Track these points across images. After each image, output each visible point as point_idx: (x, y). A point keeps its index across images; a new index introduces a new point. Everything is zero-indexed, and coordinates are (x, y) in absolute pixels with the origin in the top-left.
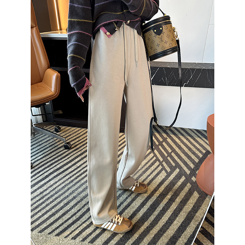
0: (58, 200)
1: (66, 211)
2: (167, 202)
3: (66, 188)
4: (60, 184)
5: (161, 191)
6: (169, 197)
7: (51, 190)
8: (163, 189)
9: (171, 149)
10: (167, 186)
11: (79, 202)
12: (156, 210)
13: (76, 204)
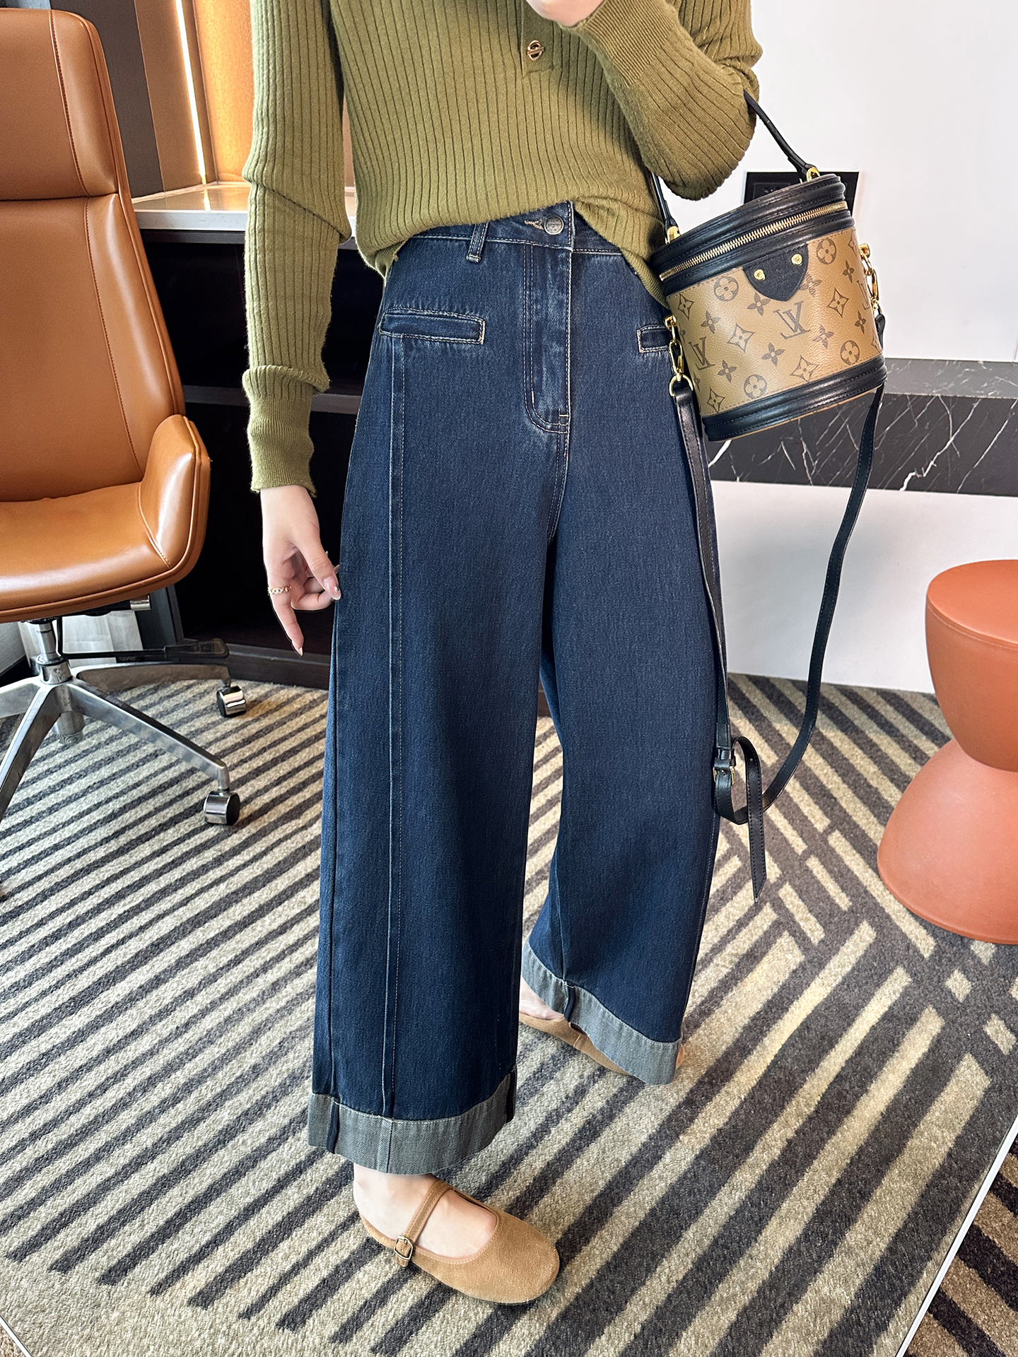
2: (809, 1119)
4: (213, 1006)
7: (165, 1033)
9: (826, 813)
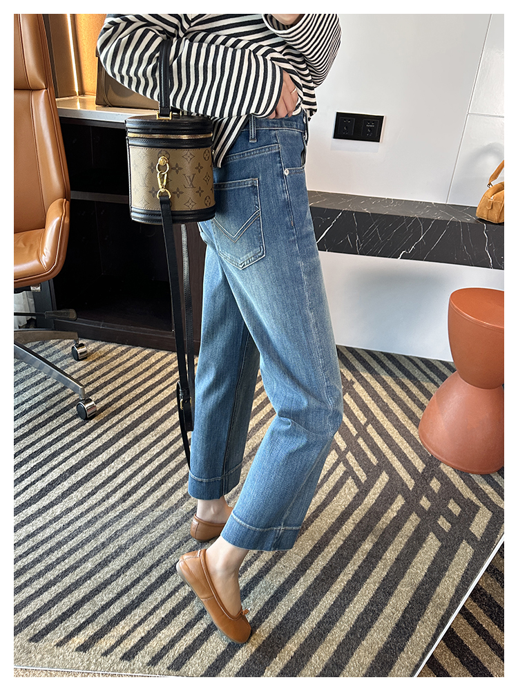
0: (79, 555)
1: (102, 584)
2: (364, 561)
3: (98, 525)
5: (347, 534)
6: (367, 546)
8: (352, 528)
10: (361, 522)
11: (134, 561)
12: (339, 580)
13: (128, 566)
